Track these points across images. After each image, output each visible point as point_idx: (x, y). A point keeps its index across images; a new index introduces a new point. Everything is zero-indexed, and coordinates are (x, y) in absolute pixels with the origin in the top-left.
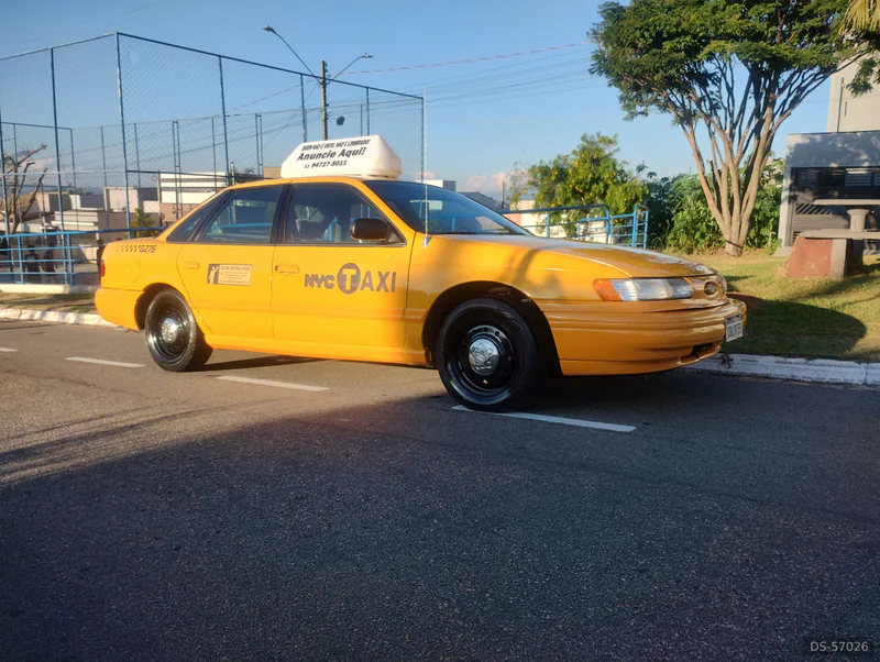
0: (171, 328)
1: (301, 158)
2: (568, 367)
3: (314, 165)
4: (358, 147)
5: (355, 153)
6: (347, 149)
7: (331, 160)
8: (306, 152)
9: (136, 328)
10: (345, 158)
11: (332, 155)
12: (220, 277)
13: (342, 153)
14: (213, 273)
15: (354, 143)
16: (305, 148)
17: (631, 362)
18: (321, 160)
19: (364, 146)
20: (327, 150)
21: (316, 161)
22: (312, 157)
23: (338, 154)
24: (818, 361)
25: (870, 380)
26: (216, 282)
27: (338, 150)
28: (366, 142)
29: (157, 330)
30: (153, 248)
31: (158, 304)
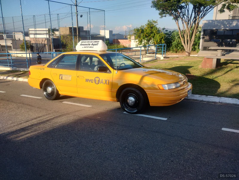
0: (50, 89)
1: (81, 45)
2: (151, 104)
3: (85, 47)
4: (96, 43)
5: (96, 45)
6: (93, 43)
7: (89, 46)
8: (82, 43)
9: (40, 88)
10: (93, 46)
11: (90, 45)
12: (63, 78)
13: (92, 44)
14: (61, 77)
15: (95, 42)
16: (82, 42)
17: (165, 103)
18: (87, 46)
19: (98, 43)
20: (88, 43)
21: (85, 46)
22: (84, 45)
23: (91, 44)
24: (209, 96)
25: (220, 101)
26: (62, 79)
27: (91, 43)
28: (98, 42)
29: (45, 90)
30: (44, 69)
31: (45, 83)
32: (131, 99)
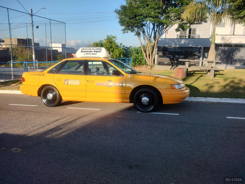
0: (50, 96)
1: (82, 51)
2: (164, 102)
3: (86, 54)
4: (99, 50)
5: (98, 52)
8: (83, 50)
9: (37, 95)
10: (96, 53)
11: (92, 52)
12: (69, 83)
13: (95, 51)
14: (66, 82)
16: (82, 49)
17: (177, 101)
18: (88, 53)
19: (101, 50)
20: (90, 50)
21: (87, 53)
22: (85, 52)
27: (93, 51)
28: (101, 49)
30: (44, 75)
32: (145, 99)
